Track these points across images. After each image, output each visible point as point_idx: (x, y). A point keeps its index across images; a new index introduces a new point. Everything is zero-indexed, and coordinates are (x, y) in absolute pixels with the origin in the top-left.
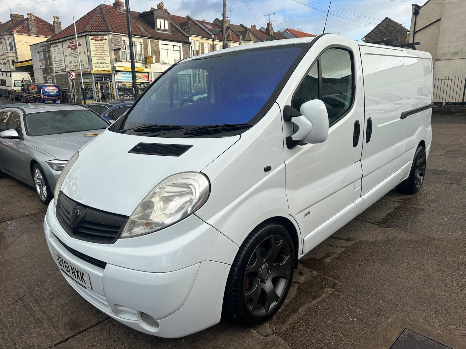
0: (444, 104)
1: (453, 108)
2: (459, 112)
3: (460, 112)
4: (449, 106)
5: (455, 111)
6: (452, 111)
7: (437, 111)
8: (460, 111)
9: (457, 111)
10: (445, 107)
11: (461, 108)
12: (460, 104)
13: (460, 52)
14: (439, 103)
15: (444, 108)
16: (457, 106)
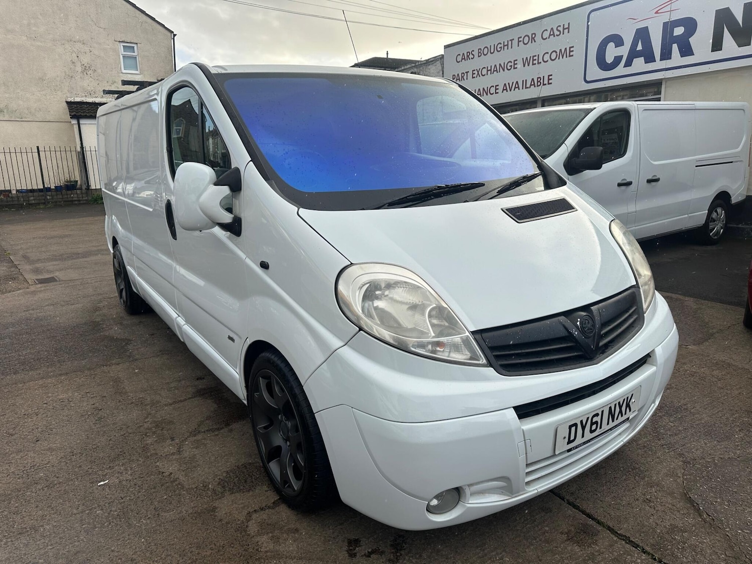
0: (14, 192)
1: (32, 198)
2: (42, 203)
3: (44, 203)
4: (24, 194)
5: (36, 202)
6: (30, 202)
7: (6, 204)
8: (43, 201)
9: (38, 202)
10: (18, 197)
11: (44, 198)
12: (40, 190)
13: (5, 111)
14: (5, 191)
15: (16, 199)
16: (35, 194)
